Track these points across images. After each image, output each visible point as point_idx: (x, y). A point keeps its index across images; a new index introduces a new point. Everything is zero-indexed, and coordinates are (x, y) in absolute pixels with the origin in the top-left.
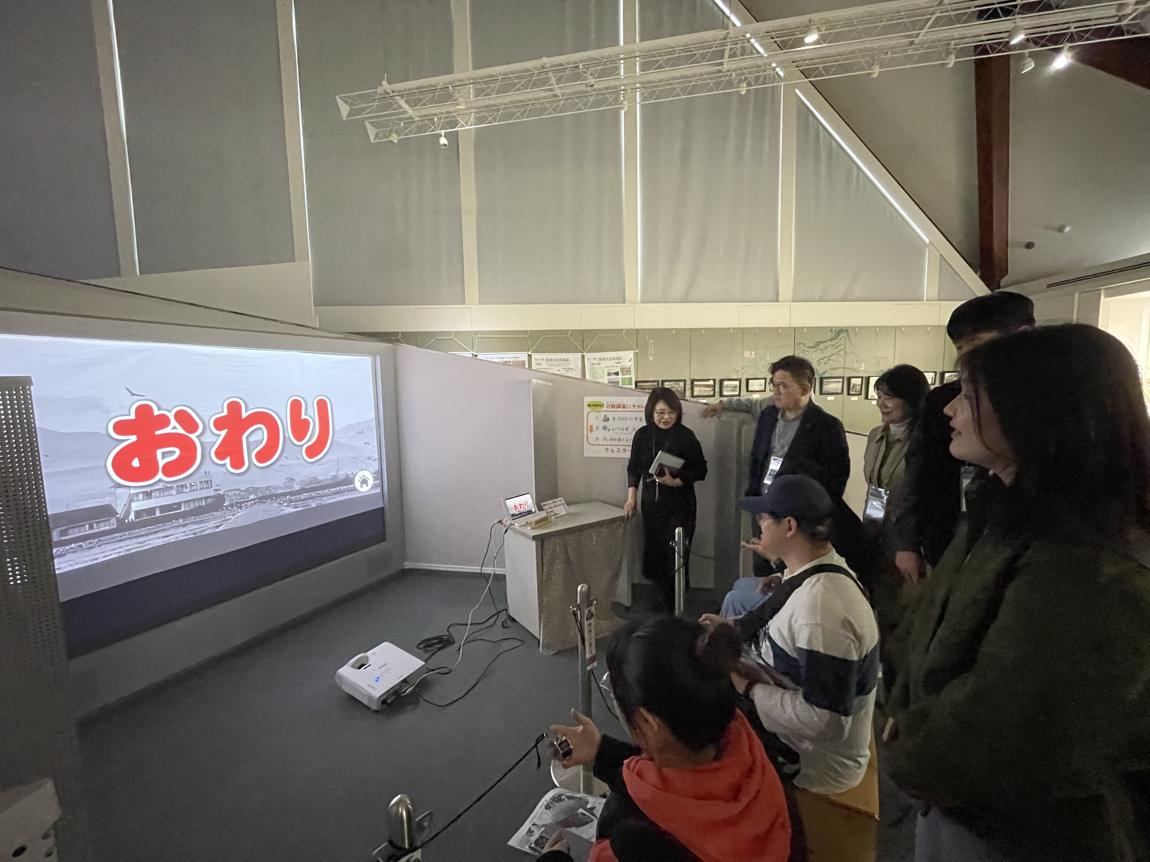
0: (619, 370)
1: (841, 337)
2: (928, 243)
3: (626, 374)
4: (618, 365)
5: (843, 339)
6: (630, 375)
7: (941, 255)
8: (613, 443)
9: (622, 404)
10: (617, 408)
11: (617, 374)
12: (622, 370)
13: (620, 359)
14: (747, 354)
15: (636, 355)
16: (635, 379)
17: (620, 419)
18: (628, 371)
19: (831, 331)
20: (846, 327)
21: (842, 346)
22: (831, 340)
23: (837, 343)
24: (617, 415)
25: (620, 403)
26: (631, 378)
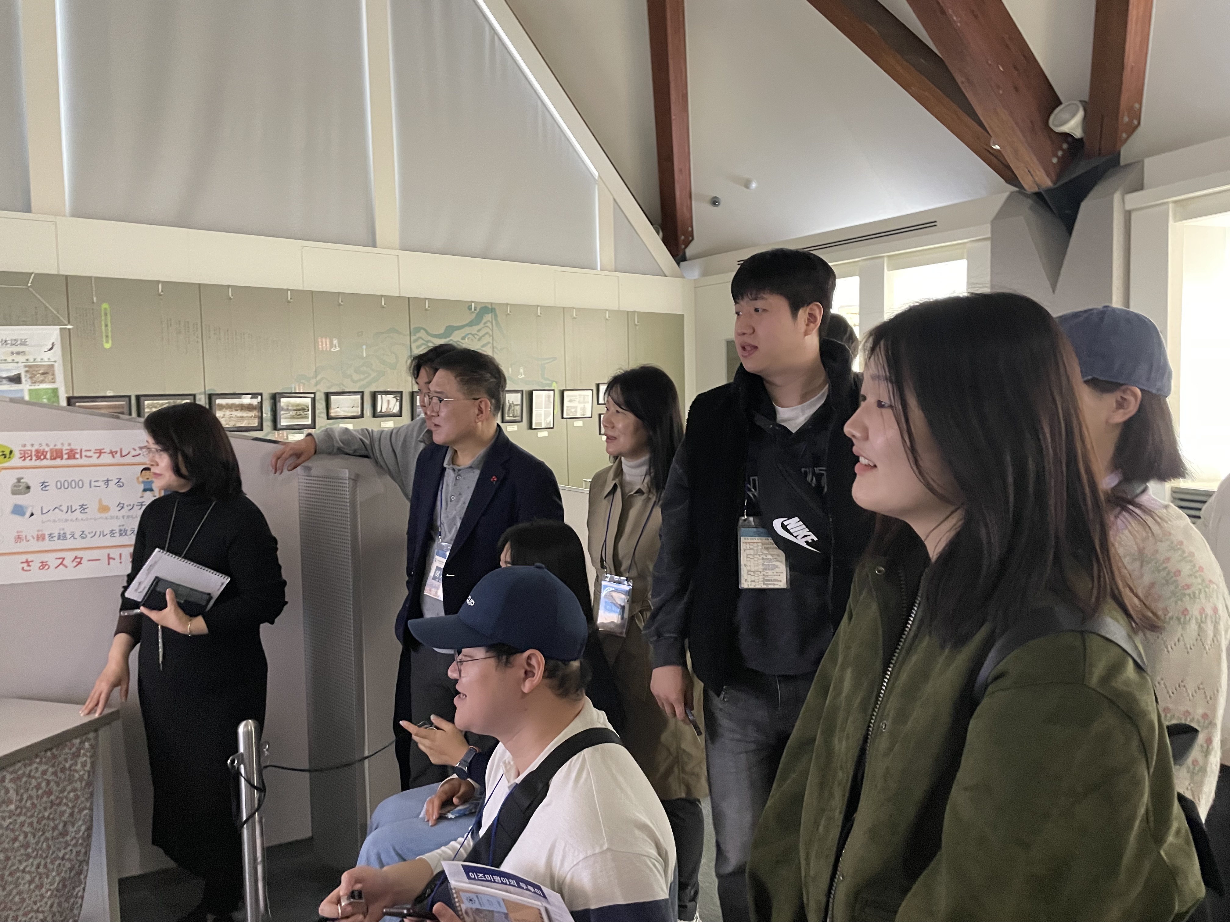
0: (22, 371)
1: (484, 321)
2: (597, 178)
3: (42, 382)
4: (17, 358)
5: (489, 324)
6: (53, 381)
7: (614, 200)
8: (46, 545)
9: (66, 448)
10: (53, 458)
11: (16, 379)
12: (32, 370)
13: (24, 343)
14: (324, 344)
15: (67, 337)
16: (67, 392)
17: (61, 486)
18: (48, 372)
19: (470, 308)
20: (491, 303)
21: (487, 336)
22: (471, 324)
23: (479, 331)
24: (52, 476)
25: (59, 447)
26: (55, 391)
